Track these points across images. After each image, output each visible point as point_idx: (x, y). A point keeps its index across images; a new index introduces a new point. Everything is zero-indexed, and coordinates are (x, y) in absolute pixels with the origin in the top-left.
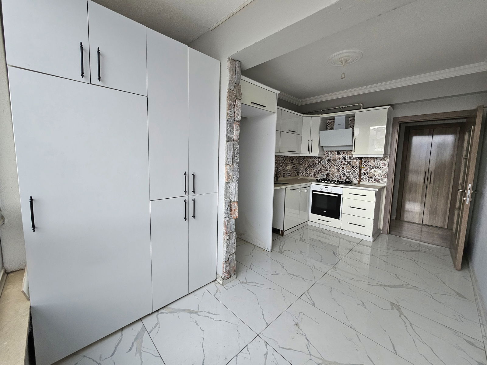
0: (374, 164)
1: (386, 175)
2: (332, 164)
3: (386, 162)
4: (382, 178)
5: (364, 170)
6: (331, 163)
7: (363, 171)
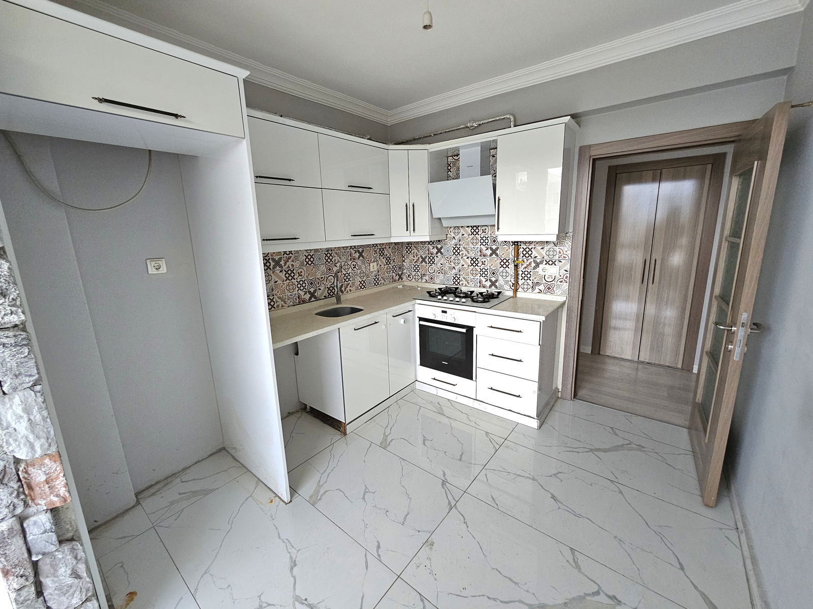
0: (543, 252)
1: (567, 277)
2: (462, 254)
3: (566, 248)
4: (560, 283)
5: (523, 266)
6: (460, 253)
7: (521, 268)
